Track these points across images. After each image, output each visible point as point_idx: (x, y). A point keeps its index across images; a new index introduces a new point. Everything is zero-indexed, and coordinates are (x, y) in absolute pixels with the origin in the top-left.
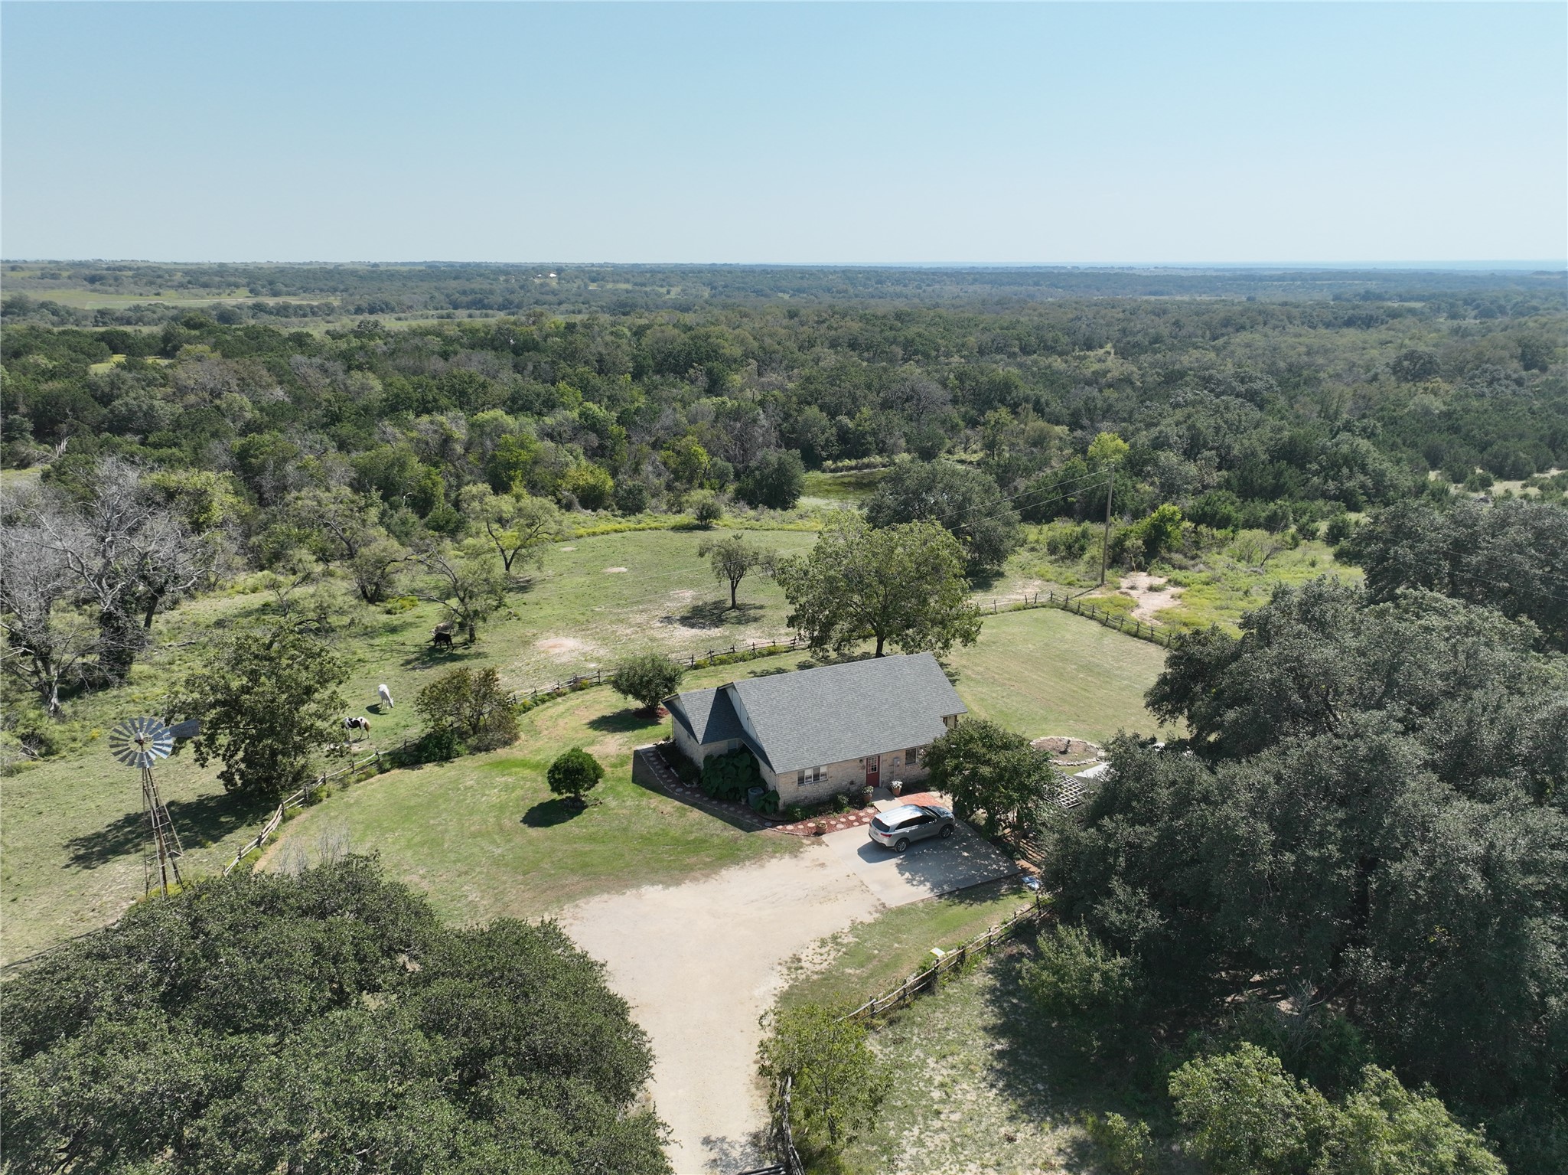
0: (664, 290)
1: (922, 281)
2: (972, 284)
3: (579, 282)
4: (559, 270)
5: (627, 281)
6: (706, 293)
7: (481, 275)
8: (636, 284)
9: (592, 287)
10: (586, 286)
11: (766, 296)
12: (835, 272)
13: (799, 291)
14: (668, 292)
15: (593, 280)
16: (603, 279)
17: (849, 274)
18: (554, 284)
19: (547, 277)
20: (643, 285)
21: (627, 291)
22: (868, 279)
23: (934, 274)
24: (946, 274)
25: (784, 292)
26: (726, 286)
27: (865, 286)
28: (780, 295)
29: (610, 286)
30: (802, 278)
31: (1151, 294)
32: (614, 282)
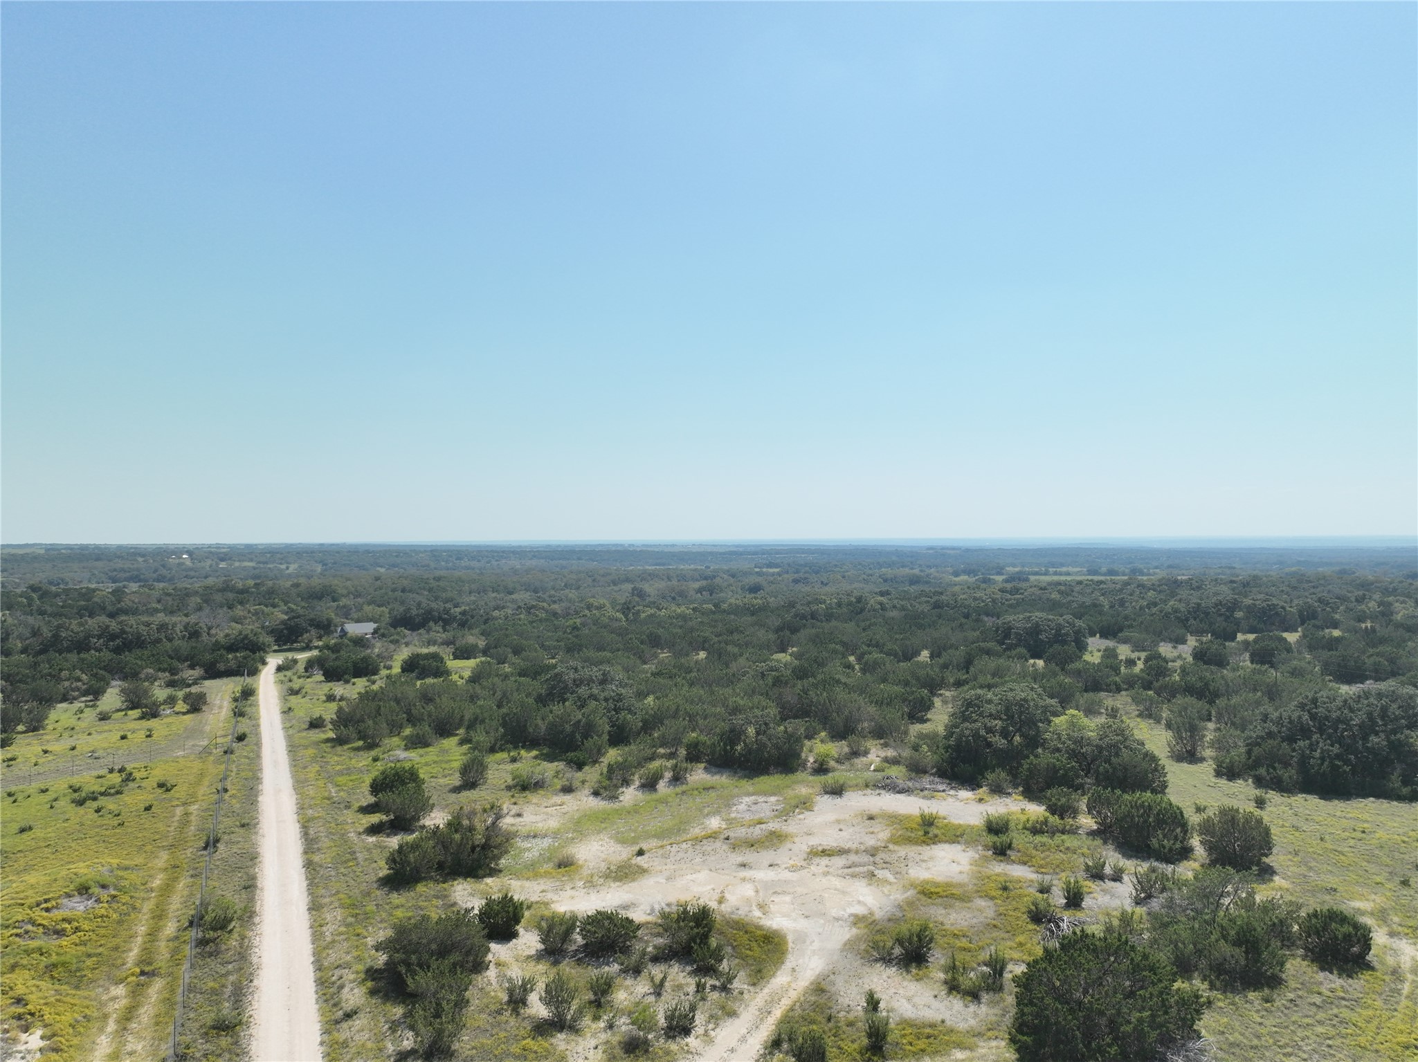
0: (283, 567)
1: (493, 557)
2: (531, 559)
3: (209, 562)
4: (190, 553)
5: (251, 560)
6: (319, 568)
7: (119, 557)
8: (259, 562)
9: (222, 565)
10: (217, 564)
11: (366, 570)
12: (425, 551)
13: (394, 566)
14: (288, 568)
15: (222, 560)
16: (230, 559)
17: (436, 553)
18: (189, 563)
19: (181, 558)
20: (266, 563)
21: (254, 568)
22: (451, 556)
23: (503, 552)
24: (513, 552)
25: (381, 567)
26: (335, 563)
27: (447, 562)
28: (378, 569)
29: (237, 564)
30: (397, 556)
31: (656, 565)
32: (239, 561)
